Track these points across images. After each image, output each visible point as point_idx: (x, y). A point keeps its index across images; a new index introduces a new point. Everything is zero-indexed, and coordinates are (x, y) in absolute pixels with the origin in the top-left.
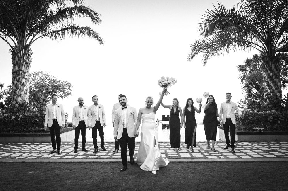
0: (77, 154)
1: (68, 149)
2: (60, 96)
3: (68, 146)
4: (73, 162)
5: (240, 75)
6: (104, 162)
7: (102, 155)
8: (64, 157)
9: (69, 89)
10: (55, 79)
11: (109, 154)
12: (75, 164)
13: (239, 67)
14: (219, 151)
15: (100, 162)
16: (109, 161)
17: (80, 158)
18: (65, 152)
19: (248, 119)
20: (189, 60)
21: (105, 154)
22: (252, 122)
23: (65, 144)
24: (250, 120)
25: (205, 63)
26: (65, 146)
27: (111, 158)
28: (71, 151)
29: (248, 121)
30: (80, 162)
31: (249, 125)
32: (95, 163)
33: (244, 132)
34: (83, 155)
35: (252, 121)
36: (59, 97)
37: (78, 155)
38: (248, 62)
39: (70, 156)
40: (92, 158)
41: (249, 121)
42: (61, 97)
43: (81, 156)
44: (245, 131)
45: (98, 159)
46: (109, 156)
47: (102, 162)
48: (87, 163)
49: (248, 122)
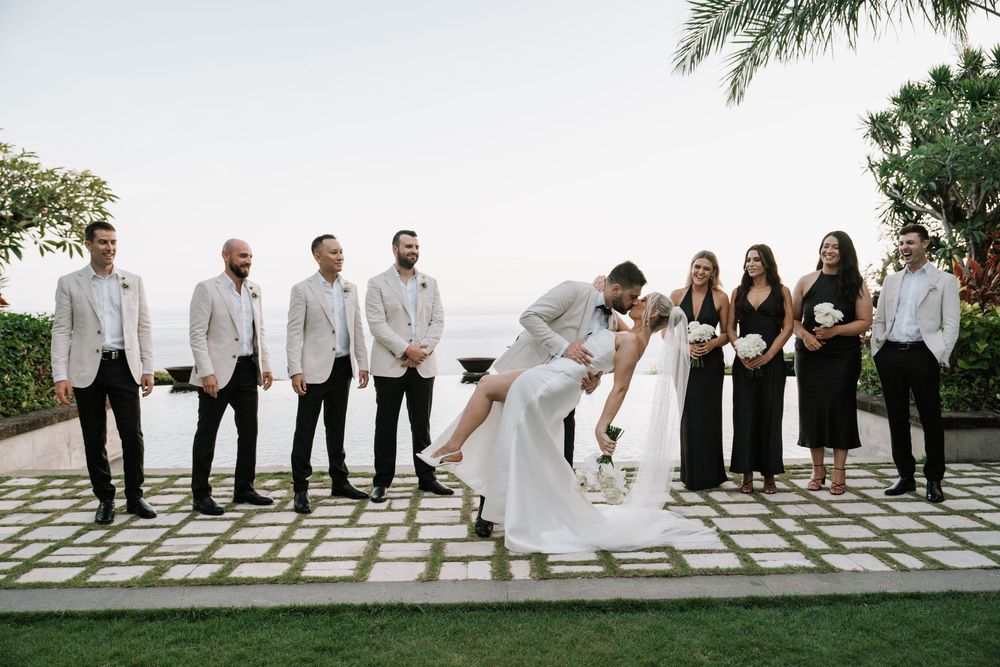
0: (104, 555)
1: (59, 520)
2: (58, 246)
3: (64, 497)
4: (70, 616)
5: (869, 158)
6: (254, 610)
7: (244, 561)
8: (24, 579)
9: (100, 210)
10: (32, 161)
11: (284, 553)
12: (79, 629)
13: (869, 121)
14: (868, 519)
15: (231, 613)
16: (287, 603)
17: (113, 585)
18: (37, 541)
19: (971, 353)
20: (682, 65)
21: (264, 549)
22: (985, 366)
23: (54, 487)
24: (980, 358)
25: (736, 92)
26: (52, 498)
27: (297, 581)
28: (70, 531)
29: (968, 363)
30: (110, 616)
31: (972, 379)
32: (203, 615)
33: (954, 415)
34: (135, 561)
35: (988, 360)
36: (53, 248)
37: (108, 559)
38: (909, 98)
39: (59, 565)
40: (185, 583)
41: (974, 363)
42: (64, 249)
43: (126, 564)
44: (957, 409)
45: (220, 584)
46: (286, 567)
47: (245, 611)
48: (151, 616)
49: (968, 367)
